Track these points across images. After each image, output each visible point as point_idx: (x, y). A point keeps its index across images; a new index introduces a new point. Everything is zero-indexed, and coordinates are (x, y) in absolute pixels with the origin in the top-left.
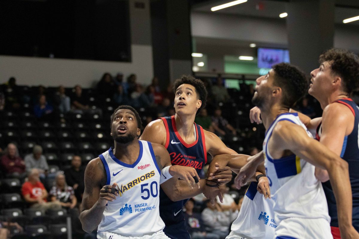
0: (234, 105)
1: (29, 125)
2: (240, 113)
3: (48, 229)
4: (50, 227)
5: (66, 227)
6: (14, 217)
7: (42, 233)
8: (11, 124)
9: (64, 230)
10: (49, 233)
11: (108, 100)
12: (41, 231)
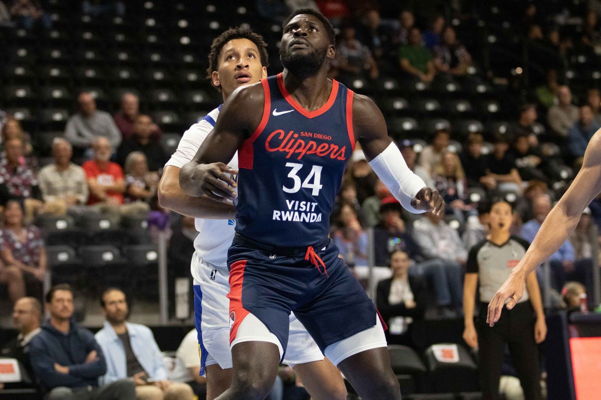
0: (481, 24)
1: (90, 55)
2: (492, 39)
3: (122, 254)
4: (125, 249)
5: (156, 250)
6: (60, 230)
7: (112, 261)
8: (56, 54)
9: (152, 256)
10: (124, 261)
11: (242, 10)
12: (108, 256)
